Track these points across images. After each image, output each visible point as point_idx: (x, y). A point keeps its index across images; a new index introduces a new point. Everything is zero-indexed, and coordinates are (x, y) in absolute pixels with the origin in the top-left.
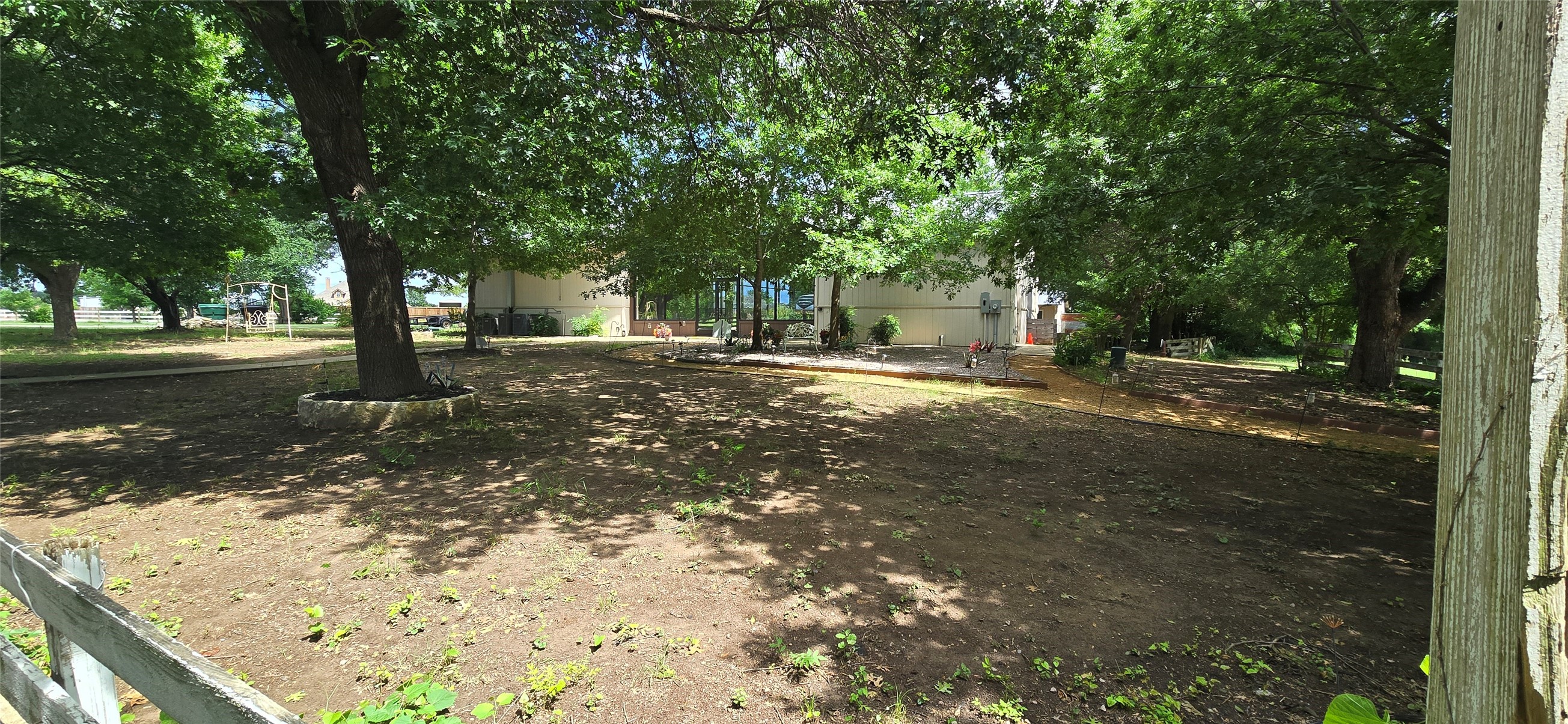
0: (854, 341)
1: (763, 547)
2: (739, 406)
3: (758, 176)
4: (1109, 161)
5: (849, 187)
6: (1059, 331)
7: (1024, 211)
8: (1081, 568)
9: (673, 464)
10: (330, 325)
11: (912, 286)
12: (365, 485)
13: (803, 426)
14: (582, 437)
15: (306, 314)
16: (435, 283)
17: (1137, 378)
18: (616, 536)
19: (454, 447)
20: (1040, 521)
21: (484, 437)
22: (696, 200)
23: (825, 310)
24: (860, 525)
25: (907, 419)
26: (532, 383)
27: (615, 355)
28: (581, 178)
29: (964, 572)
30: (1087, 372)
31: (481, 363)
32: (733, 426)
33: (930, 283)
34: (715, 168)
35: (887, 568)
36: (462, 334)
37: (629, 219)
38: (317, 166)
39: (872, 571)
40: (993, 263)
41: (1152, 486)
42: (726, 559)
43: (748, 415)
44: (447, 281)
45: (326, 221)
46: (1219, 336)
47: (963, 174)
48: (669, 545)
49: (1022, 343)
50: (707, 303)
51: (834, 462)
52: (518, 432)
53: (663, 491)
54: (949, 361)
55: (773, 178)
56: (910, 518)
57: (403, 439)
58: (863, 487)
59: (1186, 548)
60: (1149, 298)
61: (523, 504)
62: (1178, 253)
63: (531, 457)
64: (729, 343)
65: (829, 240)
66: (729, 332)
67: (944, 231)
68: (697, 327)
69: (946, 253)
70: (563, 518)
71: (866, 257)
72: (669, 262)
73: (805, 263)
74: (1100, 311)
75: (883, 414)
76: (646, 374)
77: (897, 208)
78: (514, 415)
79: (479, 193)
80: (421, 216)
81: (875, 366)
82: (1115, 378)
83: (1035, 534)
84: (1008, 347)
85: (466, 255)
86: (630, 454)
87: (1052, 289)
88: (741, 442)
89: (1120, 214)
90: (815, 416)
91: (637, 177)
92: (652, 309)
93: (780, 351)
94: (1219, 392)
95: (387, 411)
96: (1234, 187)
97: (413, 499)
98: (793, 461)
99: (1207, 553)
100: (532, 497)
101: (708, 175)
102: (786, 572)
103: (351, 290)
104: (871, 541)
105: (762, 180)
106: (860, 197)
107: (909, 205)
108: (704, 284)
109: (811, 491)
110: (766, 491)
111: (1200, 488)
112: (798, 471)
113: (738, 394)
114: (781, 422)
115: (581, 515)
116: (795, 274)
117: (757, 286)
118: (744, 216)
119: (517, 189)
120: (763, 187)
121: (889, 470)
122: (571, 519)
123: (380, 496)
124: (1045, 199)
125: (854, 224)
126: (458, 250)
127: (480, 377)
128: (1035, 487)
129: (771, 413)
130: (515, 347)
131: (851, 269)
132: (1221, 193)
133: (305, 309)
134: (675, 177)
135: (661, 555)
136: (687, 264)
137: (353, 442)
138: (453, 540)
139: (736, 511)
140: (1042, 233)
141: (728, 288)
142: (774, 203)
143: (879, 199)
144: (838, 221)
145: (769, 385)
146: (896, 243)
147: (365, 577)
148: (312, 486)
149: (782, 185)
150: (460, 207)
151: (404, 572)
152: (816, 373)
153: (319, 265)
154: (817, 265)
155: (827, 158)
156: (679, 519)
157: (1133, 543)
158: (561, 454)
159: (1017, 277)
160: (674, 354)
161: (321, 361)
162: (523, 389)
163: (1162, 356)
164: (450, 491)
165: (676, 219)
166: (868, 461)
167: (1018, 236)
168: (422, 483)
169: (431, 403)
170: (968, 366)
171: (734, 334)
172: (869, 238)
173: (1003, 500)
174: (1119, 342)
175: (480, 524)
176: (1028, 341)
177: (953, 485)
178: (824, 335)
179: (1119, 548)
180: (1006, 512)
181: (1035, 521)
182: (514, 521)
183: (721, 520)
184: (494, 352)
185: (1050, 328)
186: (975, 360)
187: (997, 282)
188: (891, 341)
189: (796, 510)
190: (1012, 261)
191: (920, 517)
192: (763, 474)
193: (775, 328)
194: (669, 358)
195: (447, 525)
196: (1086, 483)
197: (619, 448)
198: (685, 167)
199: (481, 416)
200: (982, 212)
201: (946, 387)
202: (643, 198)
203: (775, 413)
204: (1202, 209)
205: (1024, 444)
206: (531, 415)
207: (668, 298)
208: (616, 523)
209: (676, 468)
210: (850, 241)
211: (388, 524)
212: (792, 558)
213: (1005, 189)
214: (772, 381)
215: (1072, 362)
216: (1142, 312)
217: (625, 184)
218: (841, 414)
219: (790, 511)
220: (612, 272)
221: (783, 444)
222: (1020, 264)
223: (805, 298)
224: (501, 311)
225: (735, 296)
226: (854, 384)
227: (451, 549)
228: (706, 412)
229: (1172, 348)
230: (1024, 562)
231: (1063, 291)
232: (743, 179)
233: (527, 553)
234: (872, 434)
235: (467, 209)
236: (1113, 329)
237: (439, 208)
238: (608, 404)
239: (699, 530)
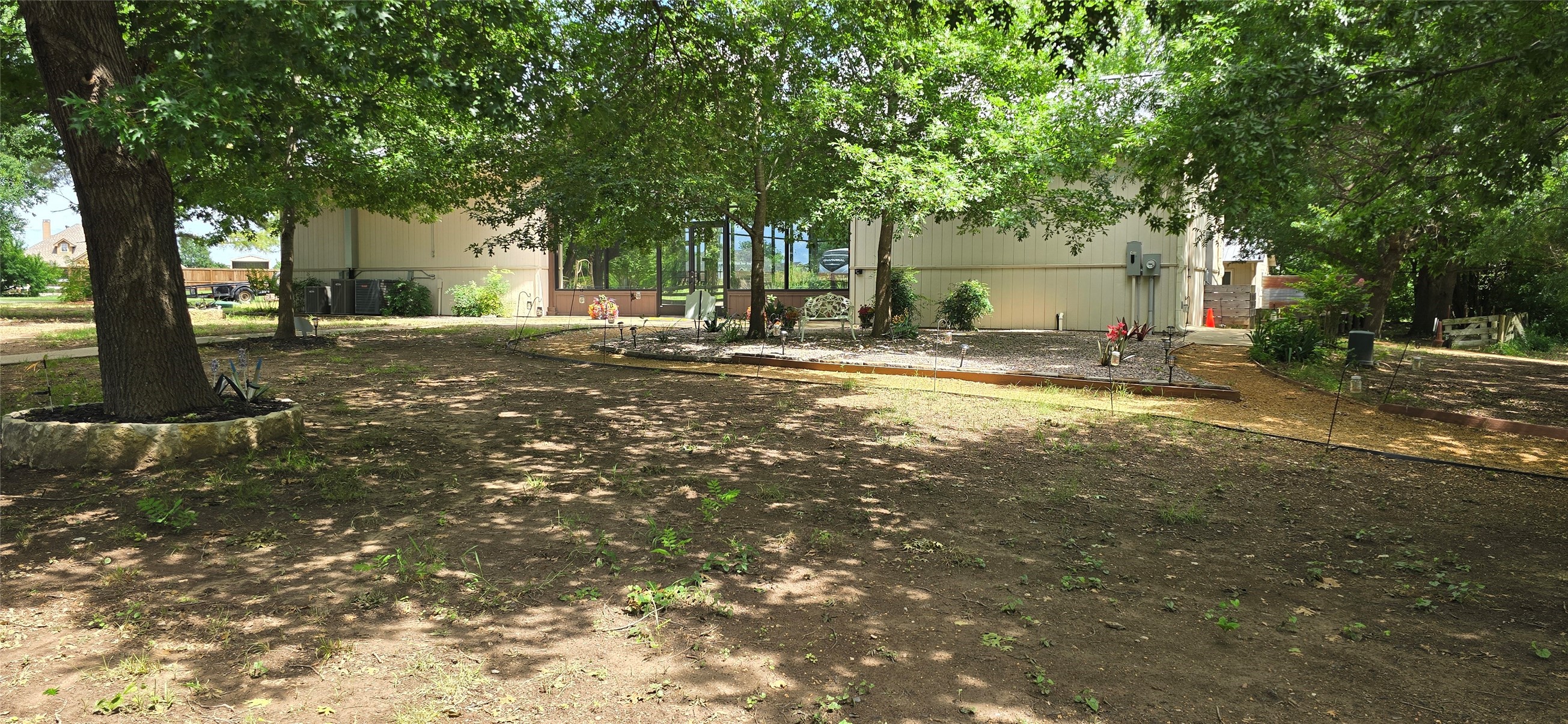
0: (914, 323)
1: (771, 660)
2: (729, 428)
3: (759, 52)
4: (1344, 19)
5: (908, 70)
6: (1259, 305)
7: (1200, 105)
8: (1300, 697)
9: (623, 524)
10: (50, 299)
11: (1011, 233)
12: (113, 560)
13: (831, 461)
14: (472, 480)
15: (10, 279)
16: (227, 228)
17: (1393, 383)
18: (530, 642)
19: (261, 498)
20: (1230, 620)
21: (310, 480)
22: (657, 92)
23: (866, 274)
24: (929, 624)
25: (1004, 451)
26: (389, 393)
27: (525, 347)
28: (469, 56)
29: (1103, 703)
30: (1307, 373)
31: (302, 360)
32: (720, 460)
33: (1041, 228)
34: (687, 40)
35: (974, 695)
36: (271, 312)
37: (548, 124)
38: (33, 34)
39: (949, 700)
40: (1149, 193)
41: (1420, 563)
42: (709, 678)
43: (743, 444)
44: (247, 226)
45: (45, 127)
46: (1533, 312)
47: (1096, 48)
48: (615, 657)
49: (1195, 326)
50: (676, 263)
51: (885, 519)
52: (366, 473)
53: (607, 568)
54: (1074, 356)
55: (783, 55)
56: (1012, 613)
57: (175, 484)
58: (932, 562)
59: (1479, 667)
60: (1414, 248)
61: (376, 590)
62: (1463, 173)
63: (389, 513)
64: (712, 328)
65: (874, 157)
66: (711, 309)
67: (1067, 140)
68: (659, 301)
69: (1068, 177)
70: (442, 613)
71: (935, 185)
72: (612, 194)
73: (835, 196)
74: (1329, 272)
75: (963, 442)
76: (575, 378)
77: (987, 105)
78: (358, 444)
79: (298, 79)
80: (206, 123)
81: (949, 363)
82: (1356, 382)
83: (1222, 642)
84: (1171, 332)
85: (277, 182)
86: (552, 508)
87: (1247, 235)
88: (733, 486)
89: (1364, 108)
90: (852, 445)
91: (561, 56)
92: (585, 272)
93: (794, 340)
94: (1534, 405)
95: (149, 439)
96: (1559, 61)
97: (194, 583)
98: (818, 517)
99: (1516, 675)
100: (390, 579)
101: (675, 51)
102: (808, 700)
103: (88, 240)
104: (947, 650)
105: (765, 59)
106: (926, 87)
107: (1007, 99)
108: (670, 231)
109: (847, 567)
110: (774, 567)
111: (1503, 566)
112: (825, 534)
113: (728, 409)
114: (799, 455)
115: (471, 608)
116: (817, 215)
117: (756, 235)
118: (737, 120)
119: (364, 76)
120: (766, 71)
121: (975, 533)
122: (455, 615)
123: (139, 578)
124: (1235, 85)
125: (917, 129)
126: (264, 175)
127: (301, 383)
128: (1221, 563)
129: (780, 439)
130: (359, 334)
131: (910, 206)
132: (1537, 72)
133: (10, 272)
134: (621, 54)
135: (602, 672)
136: (642, 198)
137: (93, 490)
138: (260, 650)
139: (724, 599)
140: (1230, 143)
141: (709, 237)
142: (785, 98)
143: (957, 89)
144: (889, 127)
145: (776, 394)
146: (986, 161)
147: (116, 711)
148: (26, 563)
149: (797, 67)
150: (268, 103)
151: (179, 702)
152: (852, 375)
153: (33, 200)
154: (854, 200)
155: (871, 21)
156: (632, 614)
157: (1388, 657)
158: (438, 509)
159: (1189, 216)
160: (622, 345)
161: (39, 356)
162: (374, 402)
163: (1436, 345)
164: (254, 570)
165: (624, 125)
166: (939, 517)
167: (1190, 148)
168: (207, 556)
169: (222, 426)
170: (1106, 363)
171: (719, 312)
172: (940, 154)
173: (1166, 584)
174: (1362, 323)
175: (304, 623)
176: (1207, 322)
177: (1081, 558)
178: (865, 314)
179: (1365, 665)
180: (1171, 605)
181: (1223, 620)
182: (362, 619)
183: (702, 615)
184: (325, 342)
185: (1244, 300)
186: (1117, 354)
187: (1155, 224)
188: (976, 322)
189: (822, 599)
190: (1179, 190)
191: (1029, 611)
192: (769, 538)
193: (787, 302)
194: (613, 351)
195: (250, 625)
196: (1307, 558)
197: (533, 498)
198: (637, 38)
199: (304, 447)
200: (1129, 108)
201: (1068, 397)
202: (570, 90)
203: (787, 440)
204: (1503, 99)
205: (1202, 491)
206: (388, 445)
207: (611, 254)
208: (529, 620)
209: (627, 529)
210: (909, 160)
211: (153, 624)
212: (818, 677)
213: (1168, 70)
214: (782, 388)
215: (1281, 357)
216: (1402, 273)
217: (537, 64)
218: (895, 441)
219: (814, 600)
220: (520, 211)
221: (803, 490)
222: (1191, 193)
223: (834, 254)
224: (336, 276)
225: (720, 251)
226: (912, 392)
227: (259, 665)
228: (675, 438)
229: (1454, 333)
230: (1203, 687)
231: (1266, 238)
232: (734, 58)
233: (383, 671)
234: (945, 476)
235: (281, 108)
236: (1350, 302)
237: (235, 108)
238: (515, 427)
239: (664, 631)
